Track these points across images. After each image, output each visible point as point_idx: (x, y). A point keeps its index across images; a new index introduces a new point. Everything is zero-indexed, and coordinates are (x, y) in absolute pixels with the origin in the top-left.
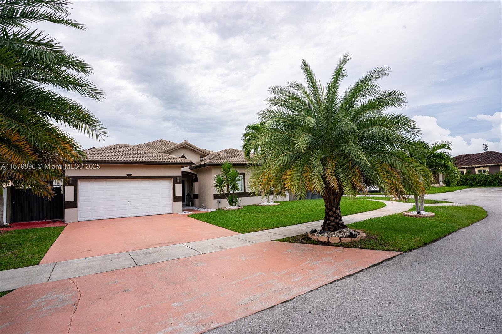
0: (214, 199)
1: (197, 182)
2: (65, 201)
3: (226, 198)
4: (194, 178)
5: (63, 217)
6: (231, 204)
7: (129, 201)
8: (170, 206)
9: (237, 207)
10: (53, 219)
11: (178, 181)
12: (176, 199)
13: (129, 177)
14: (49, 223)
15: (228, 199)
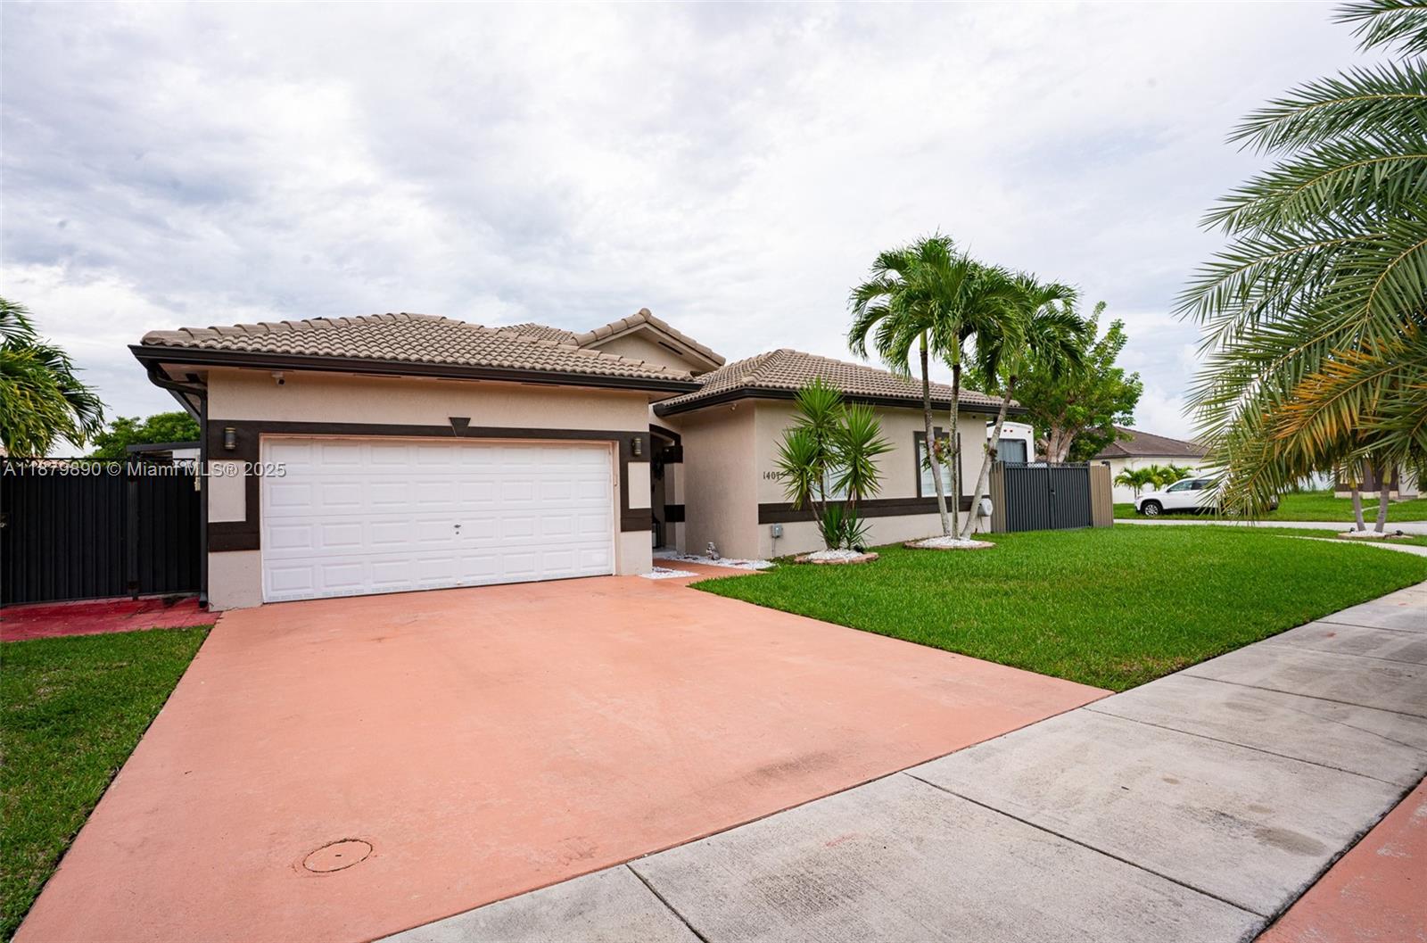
0: (760, 523)
1: (680, 460)
2: (210, 521)
3: (815, 520)
4: (671, 448)
5: (202, 587)
6: (832, 543)
7: (457, 526)
8: (608, 548)
9: (854, 555)
10: (166, 591)
11: (638, 452)
12: (630, 520)
13: (460, 430)
14: (149, 607)
15: (822, 522)
